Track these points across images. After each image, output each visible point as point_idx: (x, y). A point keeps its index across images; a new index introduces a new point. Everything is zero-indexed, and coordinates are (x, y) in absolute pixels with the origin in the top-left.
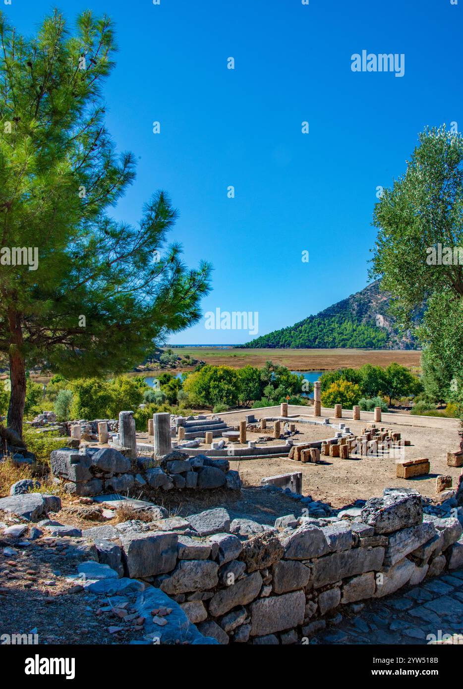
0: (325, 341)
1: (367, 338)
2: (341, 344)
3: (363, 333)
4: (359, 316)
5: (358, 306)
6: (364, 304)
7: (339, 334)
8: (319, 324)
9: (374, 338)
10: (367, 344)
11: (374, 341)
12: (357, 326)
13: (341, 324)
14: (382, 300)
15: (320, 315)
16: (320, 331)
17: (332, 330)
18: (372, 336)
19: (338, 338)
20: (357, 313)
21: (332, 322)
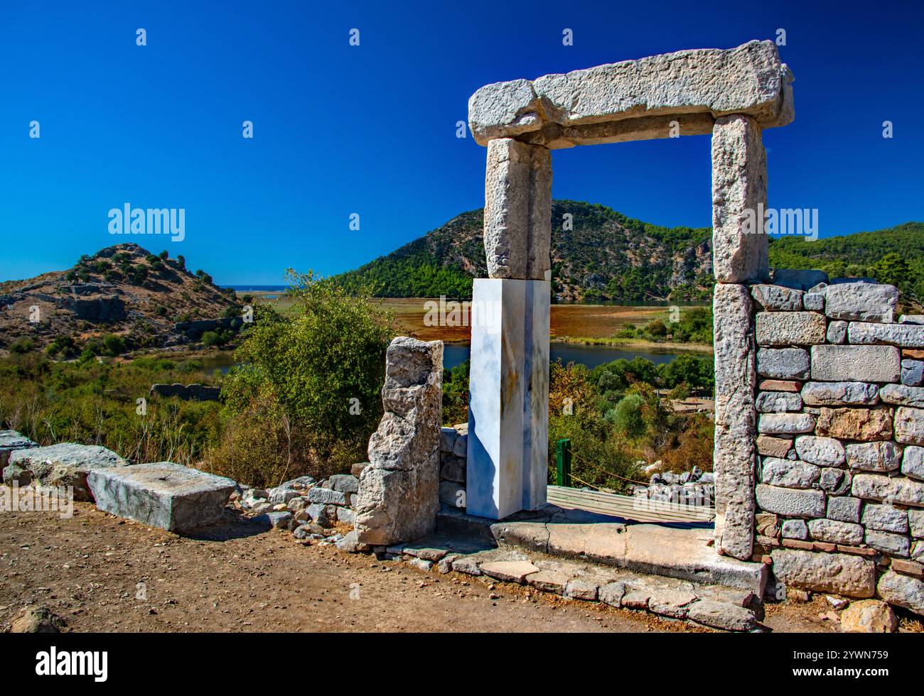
0: (399, 288)
1: (450, 285)
2: (419, 292)
3: (445, 280)
4: (440, 258)
5: (438, 246)
6: (444, 244)
7: (416, 280)
8: (391, 267)
9: (458, 286)
10: (450, 293)
11: (459, 289)
12: (437, 270)
13: (417, 267)
14: (467, 239)
15: (392, 255)
16: (392, 276)
17: (408, 275)
18: (456, 283)
19: (415, 285)
20: (437, 254)
21: (407, 265)
